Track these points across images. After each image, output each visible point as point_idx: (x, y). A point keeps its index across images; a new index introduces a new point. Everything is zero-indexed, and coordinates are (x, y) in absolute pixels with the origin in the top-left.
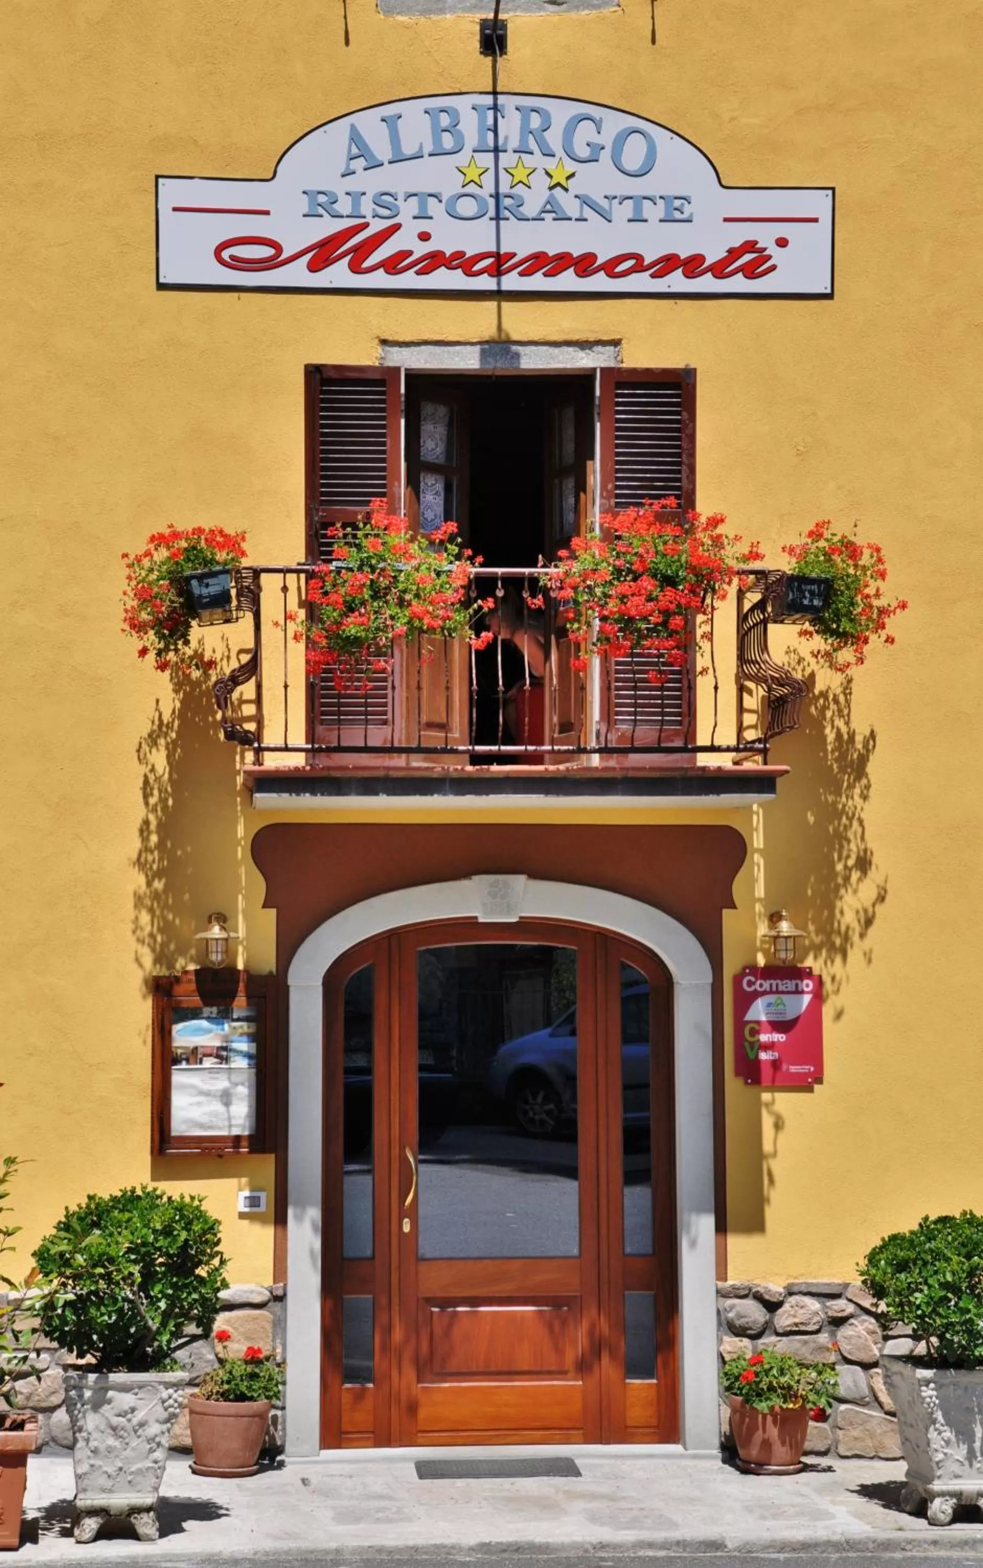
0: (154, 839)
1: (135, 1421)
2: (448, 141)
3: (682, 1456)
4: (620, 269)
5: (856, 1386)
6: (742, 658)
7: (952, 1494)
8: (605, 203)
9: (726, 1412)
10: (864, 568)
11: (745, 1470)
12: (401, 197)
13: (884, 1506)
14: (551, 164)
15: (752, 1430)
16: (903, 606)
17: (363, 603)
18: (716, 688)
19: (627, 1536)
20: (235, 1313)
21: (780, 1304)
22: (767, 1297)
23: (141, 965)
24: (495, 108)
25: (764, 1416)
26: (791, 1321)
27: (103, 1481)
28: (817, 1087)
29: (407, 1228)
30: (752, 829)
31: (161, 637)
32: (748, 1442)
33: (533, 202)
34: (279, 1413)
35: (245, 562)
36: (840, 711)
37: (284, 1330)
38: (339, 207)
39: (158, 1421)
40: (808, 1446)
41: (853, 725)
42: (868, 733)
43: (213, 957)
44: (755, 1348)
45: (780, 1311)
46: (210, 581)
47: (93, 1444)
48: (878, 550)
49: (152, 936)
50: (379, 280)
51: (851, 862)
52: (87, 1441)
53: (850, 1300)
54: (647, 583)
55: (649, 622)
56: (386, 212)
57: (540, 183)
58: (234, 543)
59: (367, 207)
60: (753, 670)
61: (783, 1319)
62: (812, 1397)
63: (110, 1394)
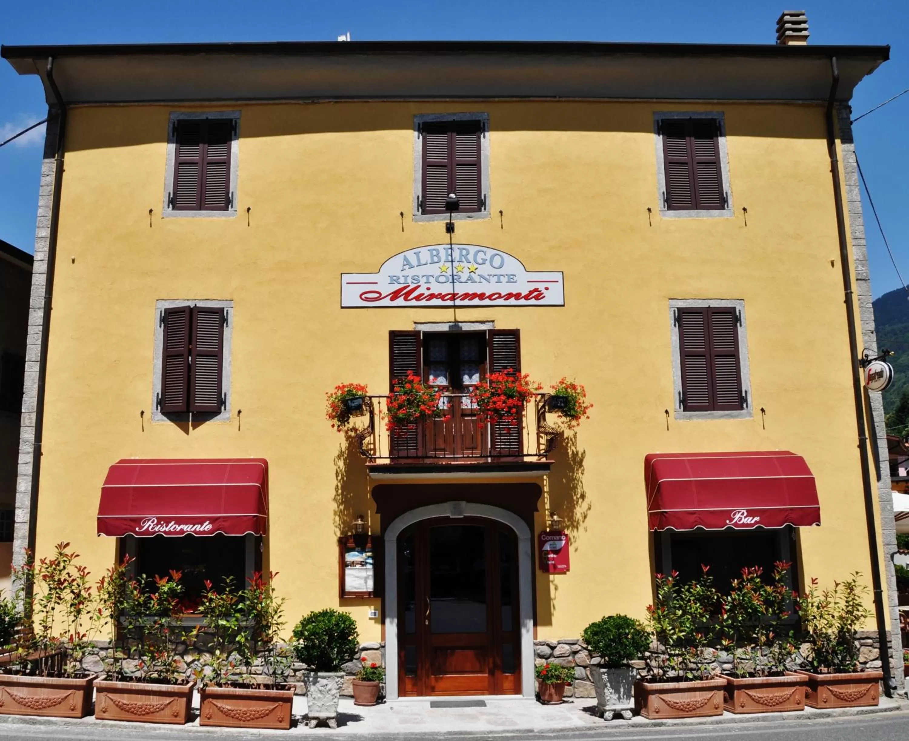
0: (340, 491)
1: (327, 689)
2: (436, 259)
3: (522, 699)
4: (494, 297)
5: (581, 673)
6: (539, 427)
7: (612, 710)
8: (488, 277)
9: (537, 684)
10: (578, 393)
11: (543, 703)
12: (420, 277)
13: (591, 715)
14: (470, 265)
15: (546, 690)
16: (592, 406)
17: (404, 406)
18: (528, 434)
19: (500, 728)
20: (369, 652)
21: (555, 647)
22: (551, 645)
23: (336, 535)
24: (451, 249)
25: (550, 685)
26: (559, 653)
27: (317, 708)
28: (567, 573)
29: (427, 623)
30: (544, 486)
31: (339, 420)
32: (544, 694)
33: (464, 277)
34: (384, 685)
35: (368, 394)
36: (573, 444)
37: (385, 658)
38: (400, 281)
39: (335, 689)
40: (565, 694)
41: (578, 448)
42: (583, 451)
43: (359, 530)
44: (547, 663)
45: (556, 650)
46: (355, 401)
47: (313, 696)
48: (583, 387)
49: (339, 525)
50: (414, 303)
51: (579, 496)
52: (312, 695)
53: (579, 645)
54: (503, 398)
55: (504, 411)
56: (416, 282)
57: (466, 271)
58: (363, 388)
59: (409, 280)
60: (542, 430)
61: (557, 652)
62: (566, 678)
63: (319, 679)
